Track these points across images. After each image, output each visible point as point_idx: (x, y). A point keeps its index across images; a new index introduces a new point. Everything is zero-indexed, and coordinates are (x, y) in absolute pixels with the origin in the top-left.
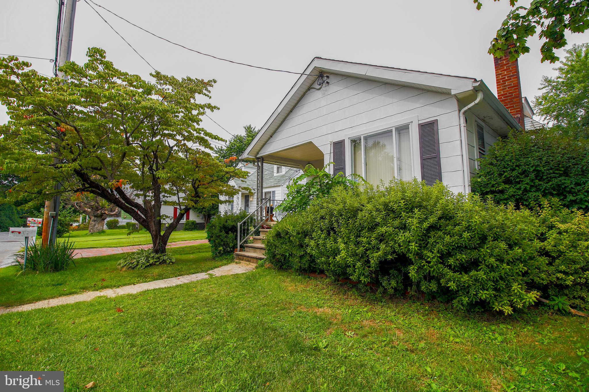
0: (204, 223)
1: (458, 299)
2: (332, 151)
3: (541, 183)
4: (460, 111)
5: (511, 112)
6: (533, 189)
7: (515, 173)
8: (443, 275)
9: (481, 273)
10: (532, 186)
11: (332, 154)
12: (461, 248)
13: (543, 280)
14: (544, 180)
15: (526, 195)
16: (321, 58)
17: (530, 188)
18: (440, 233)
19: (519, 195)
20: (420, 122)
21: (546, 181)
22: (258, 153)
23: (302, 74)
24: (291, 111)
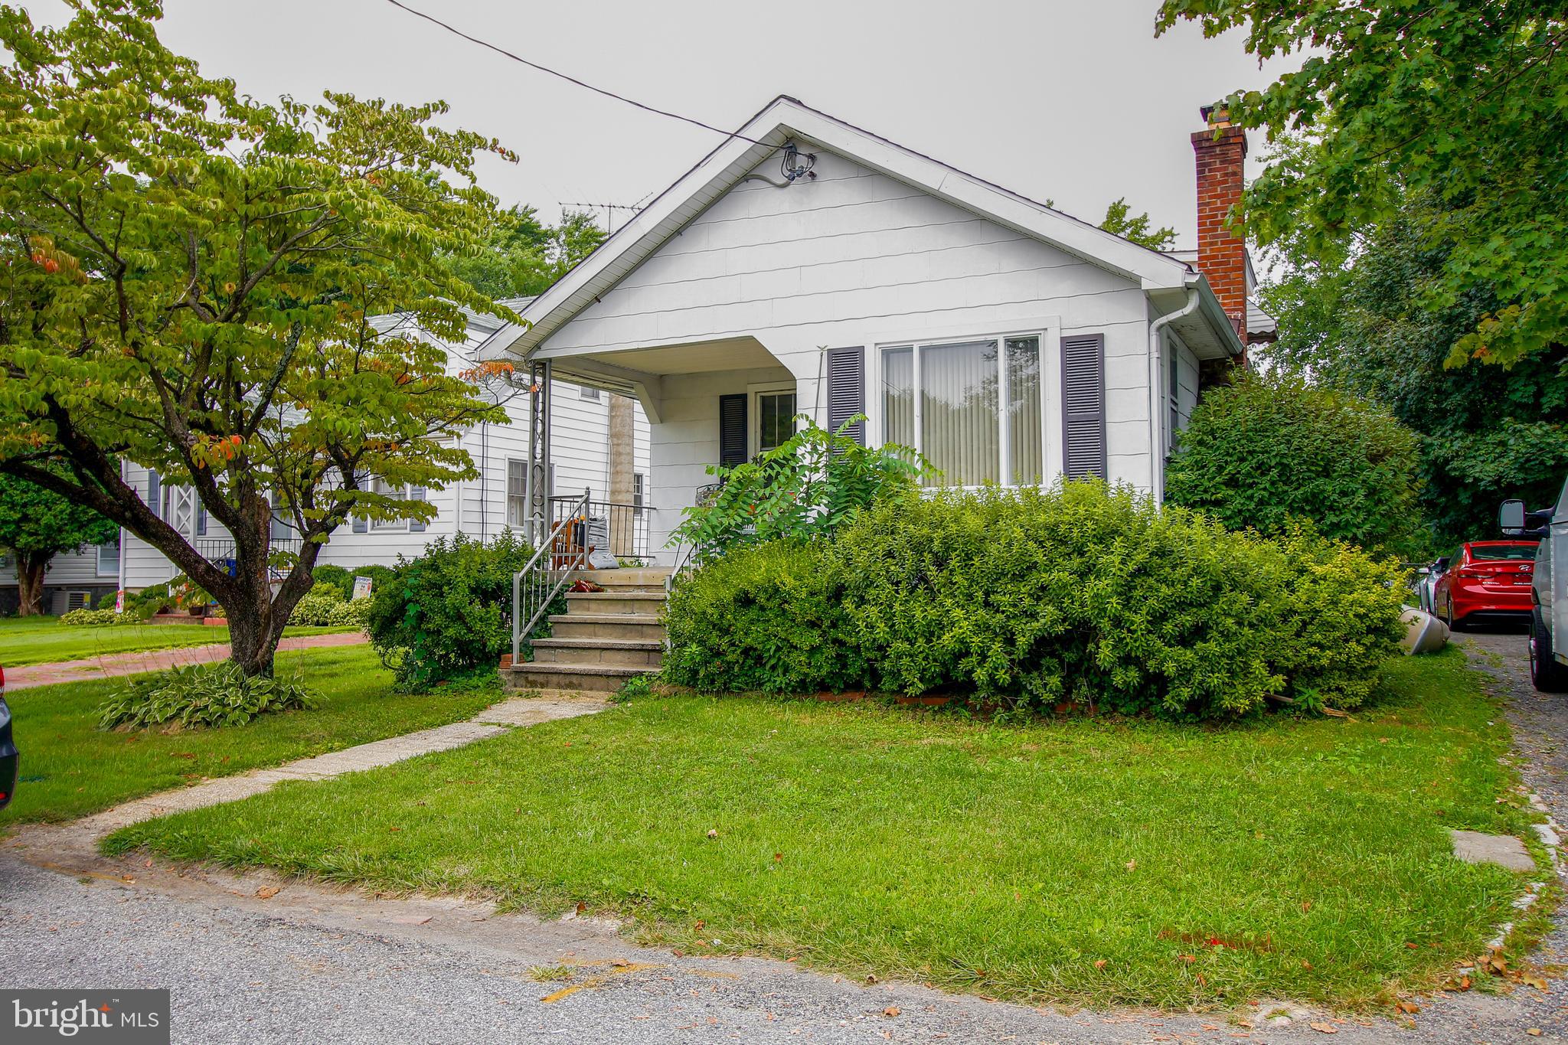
0: (17, 588)
1: (1171, 694)
3: (1286, 488)
4: (1150, 322)
5: (1224, 304)
6: (1274, 500)
7: (1245, 468)
8: (1150, 654)
9: (1212, 645)
10: (1271, 493)
11: (824, 383)
12: (1182, 605)
13: (1288, 659)
14: (1292, 482)
15: (1261, 510)
17: (1269, 499)
18: (1151, 581)
19: (1249, 510)
20: (1067, 333)
21: (1295, 485)
22: (538, 347)
23: (732, 136)
24: (679, 232)
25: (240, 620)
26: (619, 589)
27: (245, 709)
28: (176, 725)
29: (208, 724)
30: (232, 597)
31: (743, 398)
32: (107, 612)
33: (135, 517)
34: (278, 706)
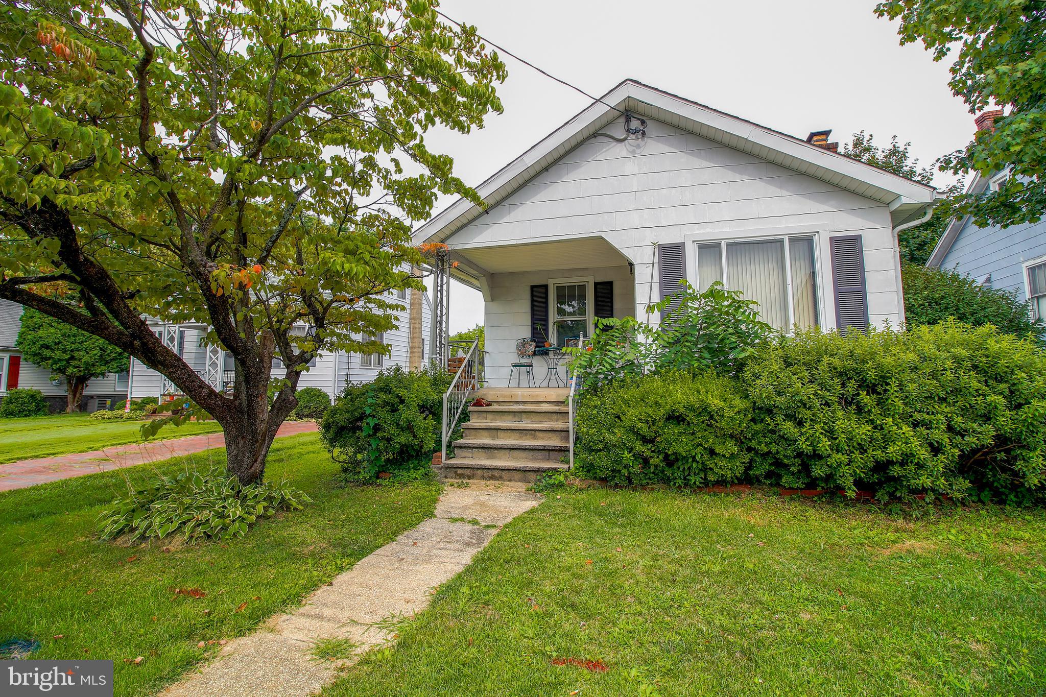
0: (66, 397)
2: (656, 260)
4: (894, 228)
11: (656, 266)
16: (640, 83)
22: (442, 242)
23: (597, 101)
24: (546, 169)
25: (237, 436)
26: (503, 404)
27: (243, 519)
28: (178, 540)
29: (209, 537)
30: (231, 416)
31: (546, 287)
32: (120, 412)
33: (144, 345)
34: (271, 512)
